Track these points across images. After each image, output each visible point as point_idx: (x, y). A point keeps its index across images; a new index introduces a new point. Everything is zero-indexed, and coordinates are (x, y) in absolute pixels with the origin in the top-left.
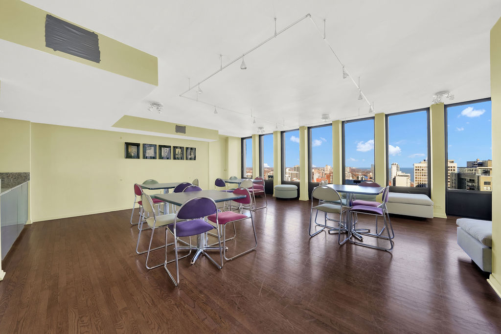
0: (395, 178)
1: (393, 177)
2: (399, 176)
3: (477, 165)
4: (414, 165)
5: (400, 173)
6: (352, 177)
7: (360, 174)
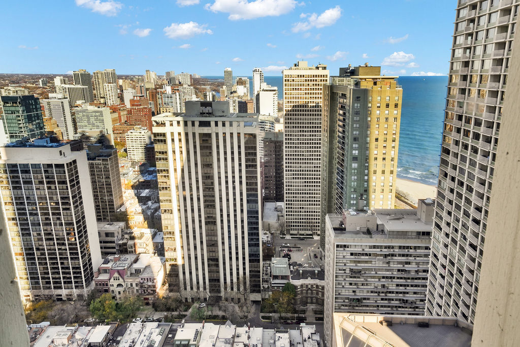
0: (258, 95)
1: (256, 93)
2: (263, 90)
3: (349, 73)
4: (283, 72)
5: (265, 86)
6: (196, 94)
7: (208, 87)
